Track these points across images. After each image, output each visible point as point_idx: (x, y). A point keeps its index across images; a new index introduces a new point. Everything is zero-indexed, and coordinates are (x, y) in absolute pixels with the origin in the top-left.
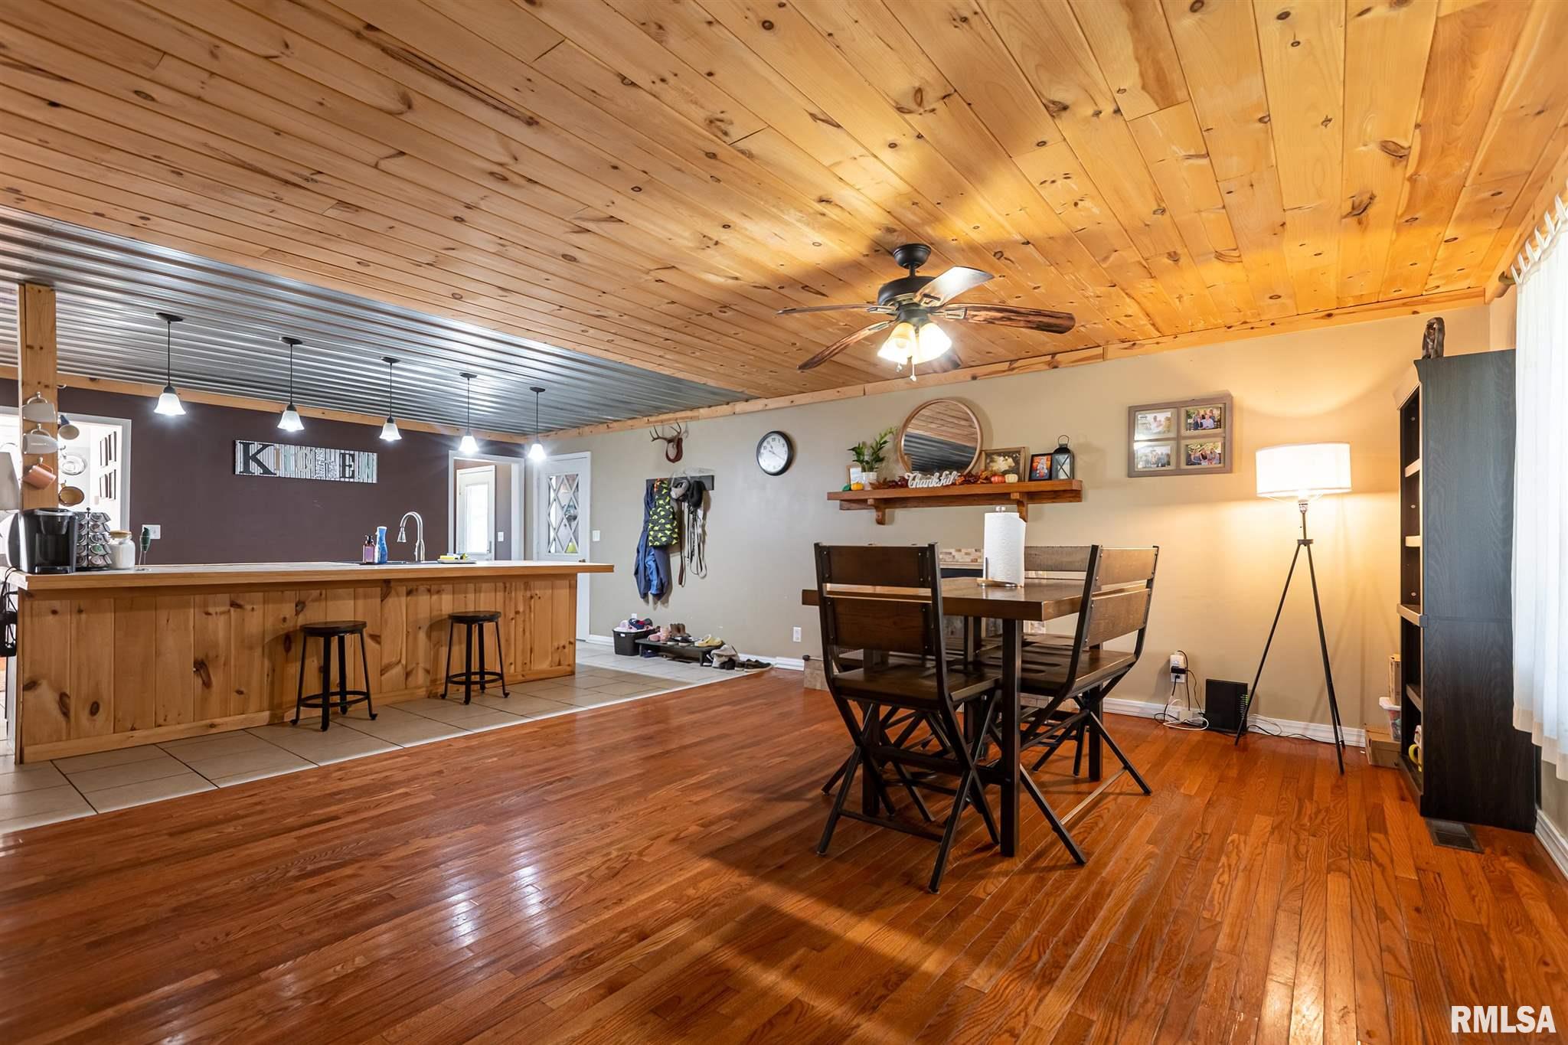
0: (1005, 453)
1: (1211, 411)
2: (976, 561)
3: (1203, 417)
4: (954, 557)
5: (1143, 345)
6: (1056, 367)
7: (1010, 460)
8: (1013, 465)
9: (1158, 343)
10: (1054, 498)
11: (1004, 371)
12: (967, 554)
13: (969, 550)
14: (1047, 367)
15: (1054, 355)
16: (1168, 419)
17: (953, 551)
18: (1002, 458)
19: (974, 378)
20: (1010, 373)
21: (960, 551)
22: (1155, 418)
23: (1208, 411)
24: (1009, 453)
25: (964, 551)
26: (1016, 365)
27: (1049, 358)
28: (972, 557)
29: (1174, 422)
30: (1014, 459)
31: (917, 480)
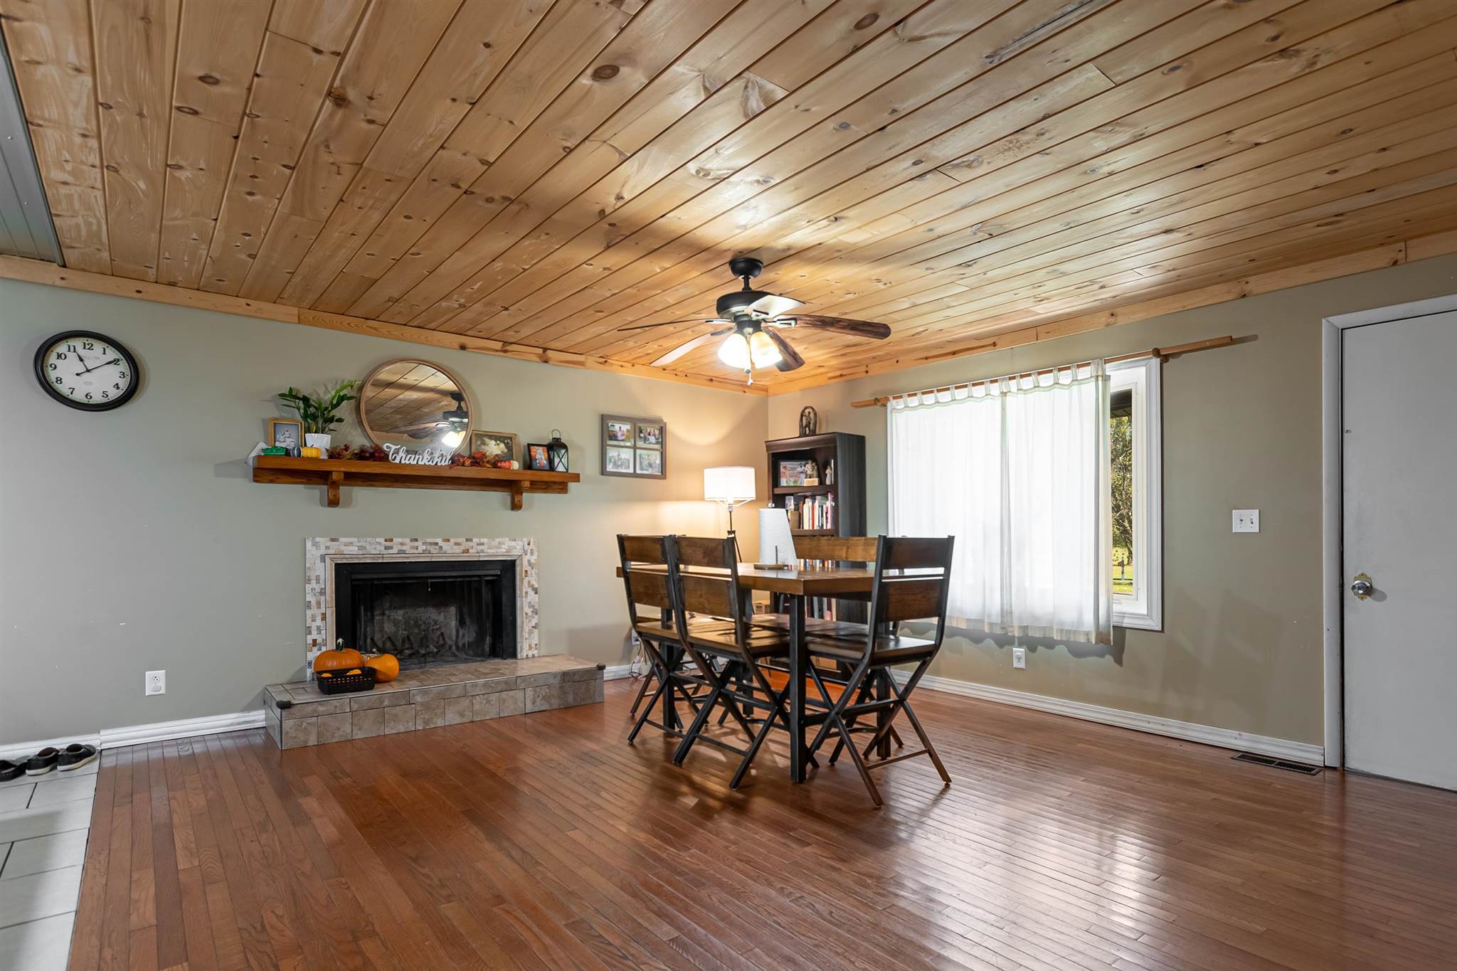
0: (498, 438)
1: (654, 431)
2: (467, 551)
3: (649, 435)
4: (441, 547)
5: (612, 365)
6: (546, 362)
7: (502, 445)
8: (506, 450)
9: (622, 366)
10: (545, 489)
11: (497, 351)
12: (457, 544)
13: (459, 540)
14: (539, 360)
15: (545, 350)
16: (628, 431)
17: (439, 541)
18: (493, 442)
19: (463, 347)
20: (503, 354)
21: (448, 540)
22: (620, 428)
23: (652, 430)
24: (501, 437)
25: (452, 541)
26: (509, 348)
27: (540, 351)
28: (462, 548)
29: (632, 432)
30: (506, 445)
31: (401, 454)
